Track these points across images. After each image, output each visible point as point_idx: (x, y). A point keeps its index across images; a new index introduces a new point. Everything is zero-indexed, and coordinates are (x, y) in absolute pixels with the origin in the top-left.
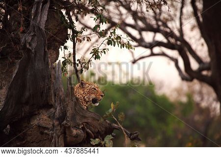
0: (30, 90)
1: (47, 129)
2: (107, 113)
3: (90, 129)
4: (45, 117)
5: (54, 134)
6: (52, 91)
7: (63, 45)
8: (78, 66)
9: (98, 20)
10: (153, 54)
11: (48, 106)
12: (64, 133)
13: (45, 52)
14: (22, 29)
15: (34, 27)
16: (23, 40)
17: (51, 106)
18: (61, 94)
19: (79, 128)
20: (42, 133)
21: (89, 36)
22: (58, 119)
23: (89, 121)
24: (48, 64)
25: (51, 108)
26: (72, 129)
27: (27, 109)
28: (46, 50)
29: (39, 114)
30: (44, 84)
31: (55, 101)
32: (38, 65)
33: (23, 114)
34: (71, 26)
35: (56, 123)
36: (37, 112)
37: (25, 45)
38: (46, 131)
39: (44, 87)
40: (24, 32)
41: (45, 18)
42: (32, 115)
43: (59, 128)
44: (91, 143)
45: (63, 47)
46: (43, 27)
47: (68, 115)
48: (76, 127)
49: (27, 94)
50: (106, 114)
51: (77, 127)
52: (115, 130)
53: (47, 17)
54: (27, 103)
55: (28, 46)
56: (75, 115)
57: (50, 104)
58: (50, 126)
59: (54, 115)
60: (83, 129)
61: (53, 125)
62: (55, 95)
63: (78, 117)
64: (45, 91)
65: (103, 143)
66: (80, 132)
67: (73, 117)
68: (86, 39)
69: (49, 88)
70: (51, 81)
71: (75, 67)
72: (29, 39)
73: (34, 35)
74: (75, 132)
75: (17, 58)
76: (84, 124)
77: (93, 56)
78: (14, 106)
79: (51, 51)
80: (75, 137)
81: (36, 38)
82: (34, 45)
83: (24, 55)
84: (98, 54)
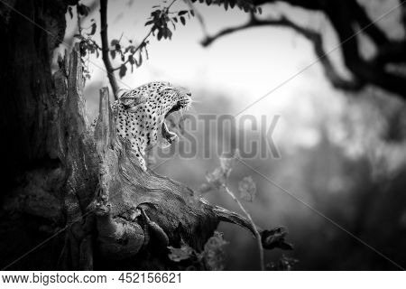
1: (48, 221)
2: (209, 180)
3: (159, 221)
4: (41, 192)
5: (67, 235)
6: (58, 124)
8: (114, 56)
11: (47, 162)
17: (57, 163)
19: (130, 220)
22: (77, 196)
23: (157, 200)
25: (55, 168)
26: (114, 222)
29: (25, 183)
30: (37, 106)
31: (66, 149)
35: (72, 206)
36: (18, 180)
38: (44, 228)
39: (36, 114)
44: (171, 257)
47: (103, 184)
48: (124, 215)
50: (206, 182)
51: (126, 215)
52: (222, 224)
56: (119, 186)
57: (53, 157)
58: (54, 215)
59: (64, 185)
60: (141, 220)
61: (64, 212)
64: (41, 124)
65: (200, 257)
66: (133, 229)
67: (116, 192)
69: (51, 117)
70: (54, 96)
71: (105, 59)
74: (120, 228)
76: (144, 208)
77: (153, 30)
80: (120, 242)
84: (166, 25)
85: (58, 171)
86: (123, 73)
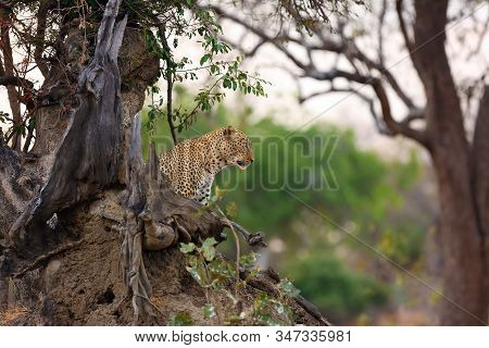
0: (90, 159)
1: (116, 222)
3: (184, 226)
4: (113, 204)
5: (127, 232)
6: (126, 163)
7: (151, 84)
8: (175, 119)
9: (210, 47)
10: (333, 90)
11: (118, 186)
12: (142, 230)
13: (117, 97)
14: (84, 57)
15: (100, 58)
16: (81, 78)
18: (139, 167)
19: (166, 224)
20: (108, 229)
21: (194, 71)
22: (133, 208)
23: (184, 213)
24: (119, 118)
25: (122, 190)
26: (155, 225)
27: (84, 189)
28: (119, 95)
29: (104, 198)
30: (113, 150)
31: (130, 178)
32: (105, 119)
33: (78, 198)
34: (166, 54)
35: (130, 214)
36: (100, 195)
37: (85, 86)
38: (114, 226)
39: (113, 155)
40: (86, 63)
41: (119, 43)
42: (92, 199)
43: (134, 222)
45: (150, 88)
46: (114, 57)
47: (149, 201)
48: (162, 222)
49: (86, 165)
53: (123, 41)
54: (85, 180)
55: (89, 88)
56: (160, 203)
57: (121, 182)
58: (120, 219)
59: (127, 201)
60: (173, 225)
61: (125, 218)
62: (130, 169)
63: (165, 206)
64: (115, 162)
65: (200, 250)
66: (168, 230)
67: (158, 206)
68: (189, 76)
69: (122, 157)
70: (124, 145)
71: (170, 121)
72: (92, 76)
73: (101, 70)
74: (159, 230)
75: (75, 105)
76: (176, 217)
77: (199, 104)
78: (64, 183)
79: (131, 95)
80: (159, 237)
81: (102, 75)
82: (99, 86)
83: (83, 102)
84: (207, 101)
85: (125, 192)
86: (180, 131)
